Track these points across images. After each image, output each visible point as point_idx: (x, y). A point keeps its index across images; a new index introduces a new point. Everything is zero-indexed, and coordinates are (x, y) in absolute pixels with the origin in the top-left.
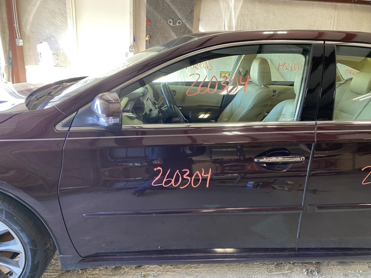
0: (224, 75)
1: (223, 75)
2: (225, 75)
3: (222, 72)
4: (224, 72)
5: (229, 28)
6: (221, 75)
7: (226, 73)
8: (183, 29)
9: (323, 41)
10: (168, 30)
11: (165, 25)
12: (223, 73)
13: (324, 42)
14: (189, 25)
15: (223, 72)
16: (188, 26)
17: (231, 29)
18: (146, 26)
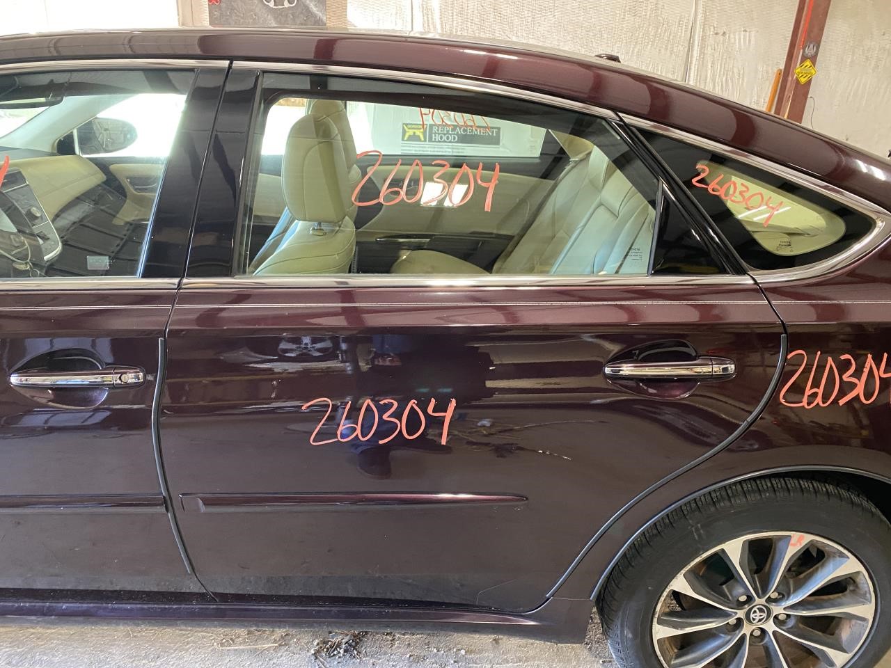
0: (412, 134)
1: (410, 132)
2: (414, 133)
3: (407, 125)
4: (413, 126)
5: (423, 11)
6: (404, 132)
7: (416, 127)
8: (302, 16)
9: (228, 62)
10: (265, 19)
11: (254, 7)
12: (410, 126)
13: (231, 63)
14: (315, 6)
15: (410, 124)
16: (314, 9)
17: (430, 13)
18: (209, 8)
